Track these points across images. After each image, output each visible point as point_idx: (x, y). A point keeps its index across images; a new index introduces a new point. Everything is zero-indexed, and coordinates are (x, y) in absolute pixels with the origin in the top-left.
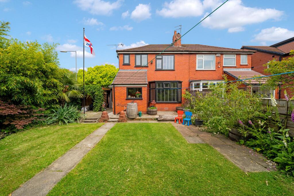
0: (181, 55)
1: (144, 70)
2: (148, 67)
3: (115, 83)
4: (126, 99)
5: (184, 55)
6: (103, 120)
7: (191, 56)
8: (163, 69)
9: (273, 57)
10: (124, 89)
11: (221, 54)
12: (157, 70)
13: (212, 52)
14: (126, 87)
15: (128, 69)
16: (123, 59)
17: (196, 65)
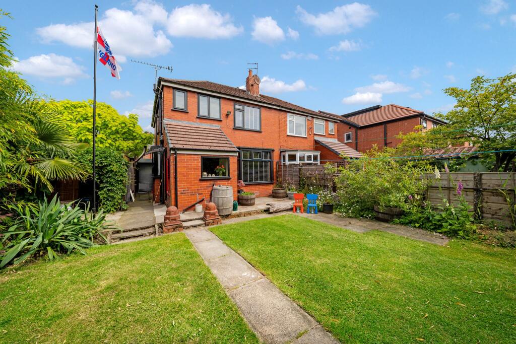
0: (269, 110)
1: (216, 126)
2: (221, 121)
3: (177, 146)
4: (200, 180)
5: (273, 111)
6: (172, 227)
7: (282, 113)
8: (246, 127)
9: (350, 128)
10: (196, 160)
11: (312, 117)
12: (236, 129)
13: (304, 112)
14: (200, 156)
15: (183, 120)
16: (172, 97)
17: (286, 128)
